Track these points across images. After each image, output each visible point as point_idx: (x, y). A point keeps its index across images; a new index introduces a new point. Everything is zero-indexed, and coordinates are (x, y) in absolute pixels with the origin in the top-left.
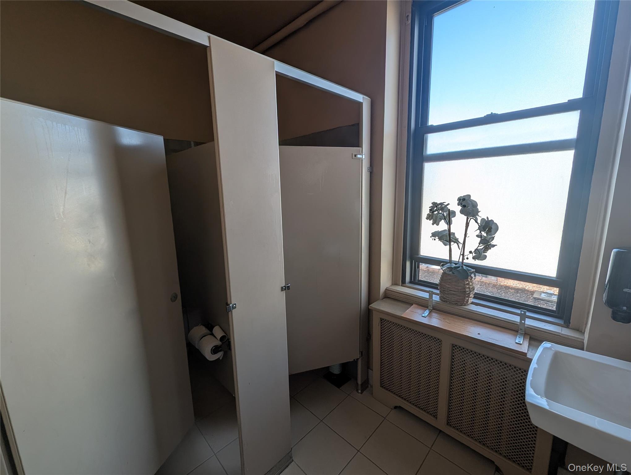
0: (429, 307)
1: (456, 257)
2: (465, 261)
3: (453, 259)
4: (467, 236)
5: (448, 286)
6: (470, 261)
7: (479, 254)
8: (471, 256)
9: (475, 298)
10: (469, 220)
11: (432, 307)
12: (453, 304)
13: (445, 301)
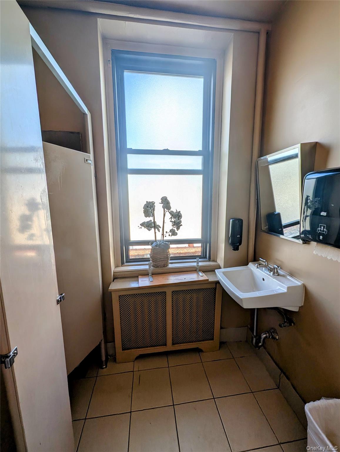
0: (149, 274)
1: (159, 237)
2: (165, 238)
3: (157, 239)
4: (165, 222)
5: (158, 256)
6: (168, 238)
7: (173, 233)
8: (167, 235)
9: (171, 260)
10: (165, 212)
11: (151, 273)
12: (163, 267)
13: (157, 267)
